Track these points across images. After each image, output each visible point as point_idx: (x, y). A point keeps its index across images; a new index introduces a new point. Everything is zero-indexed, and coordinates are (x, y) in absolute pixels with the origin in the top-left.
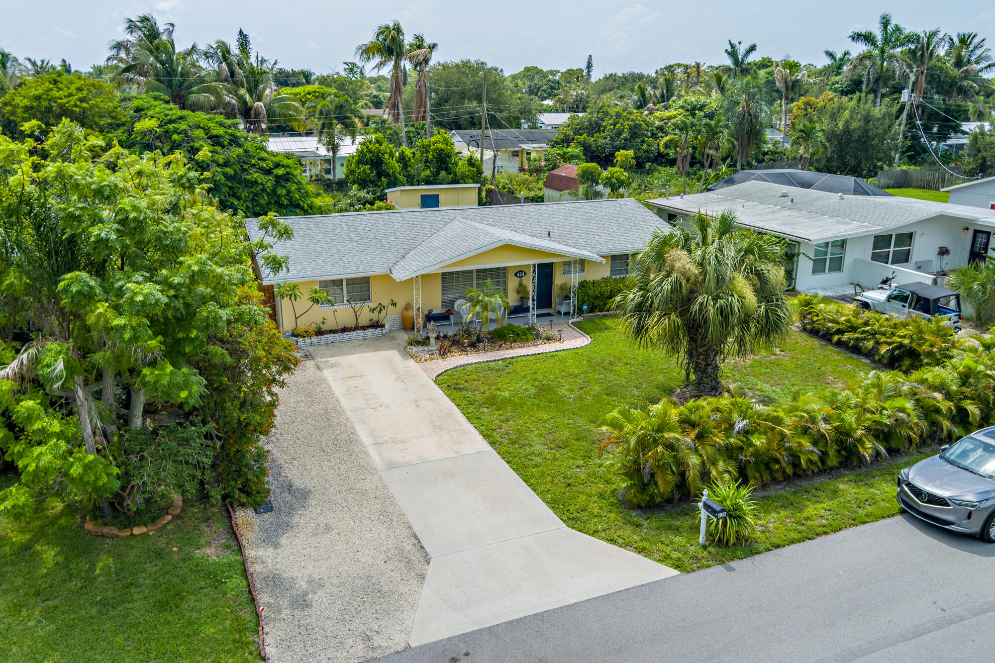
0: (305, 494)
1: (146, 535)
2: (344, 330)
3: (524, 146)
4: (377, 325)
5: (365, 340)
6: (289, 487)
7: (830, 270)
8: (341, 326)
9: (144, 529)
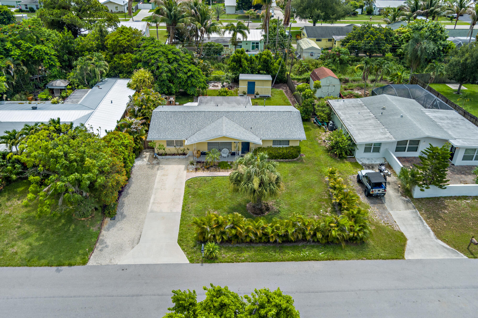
0: (125, 216)
1: (84, 220)
2: (174, 155)
3: (334, 37)
4: (184, 154)
5: (179, 159)
6: (122, 214)
7: (373, 151)
8: (173, 153)
9: (84, 219)
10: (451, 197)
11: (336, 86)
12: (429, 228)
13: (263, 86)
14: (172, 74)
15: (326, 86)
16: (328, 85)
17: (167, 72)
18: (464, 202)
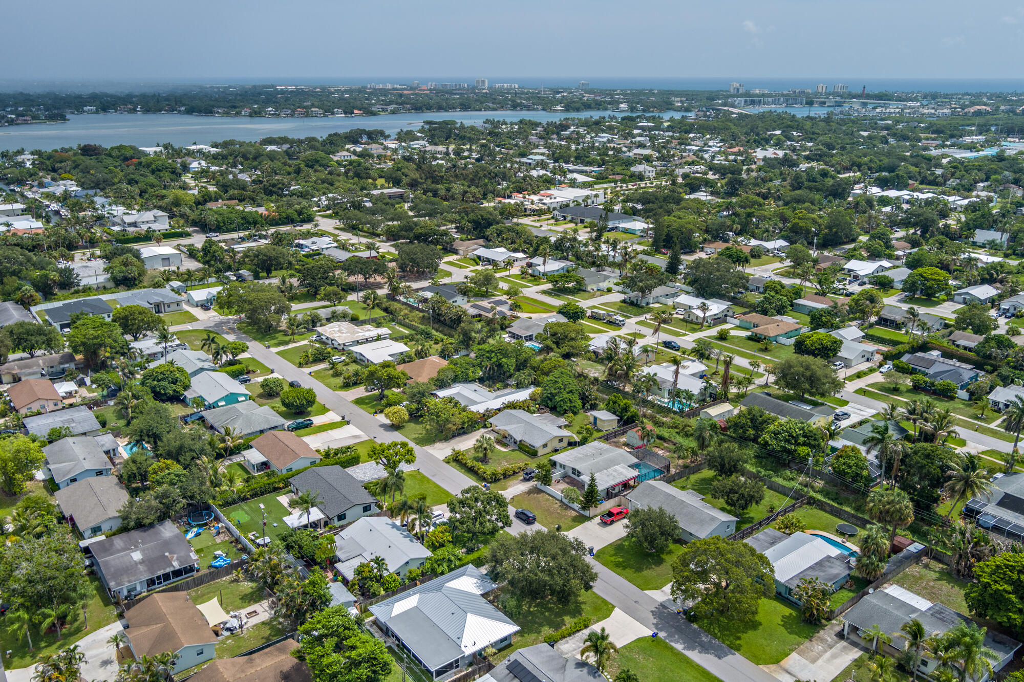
14: (552, 395)
17: (549, 393)
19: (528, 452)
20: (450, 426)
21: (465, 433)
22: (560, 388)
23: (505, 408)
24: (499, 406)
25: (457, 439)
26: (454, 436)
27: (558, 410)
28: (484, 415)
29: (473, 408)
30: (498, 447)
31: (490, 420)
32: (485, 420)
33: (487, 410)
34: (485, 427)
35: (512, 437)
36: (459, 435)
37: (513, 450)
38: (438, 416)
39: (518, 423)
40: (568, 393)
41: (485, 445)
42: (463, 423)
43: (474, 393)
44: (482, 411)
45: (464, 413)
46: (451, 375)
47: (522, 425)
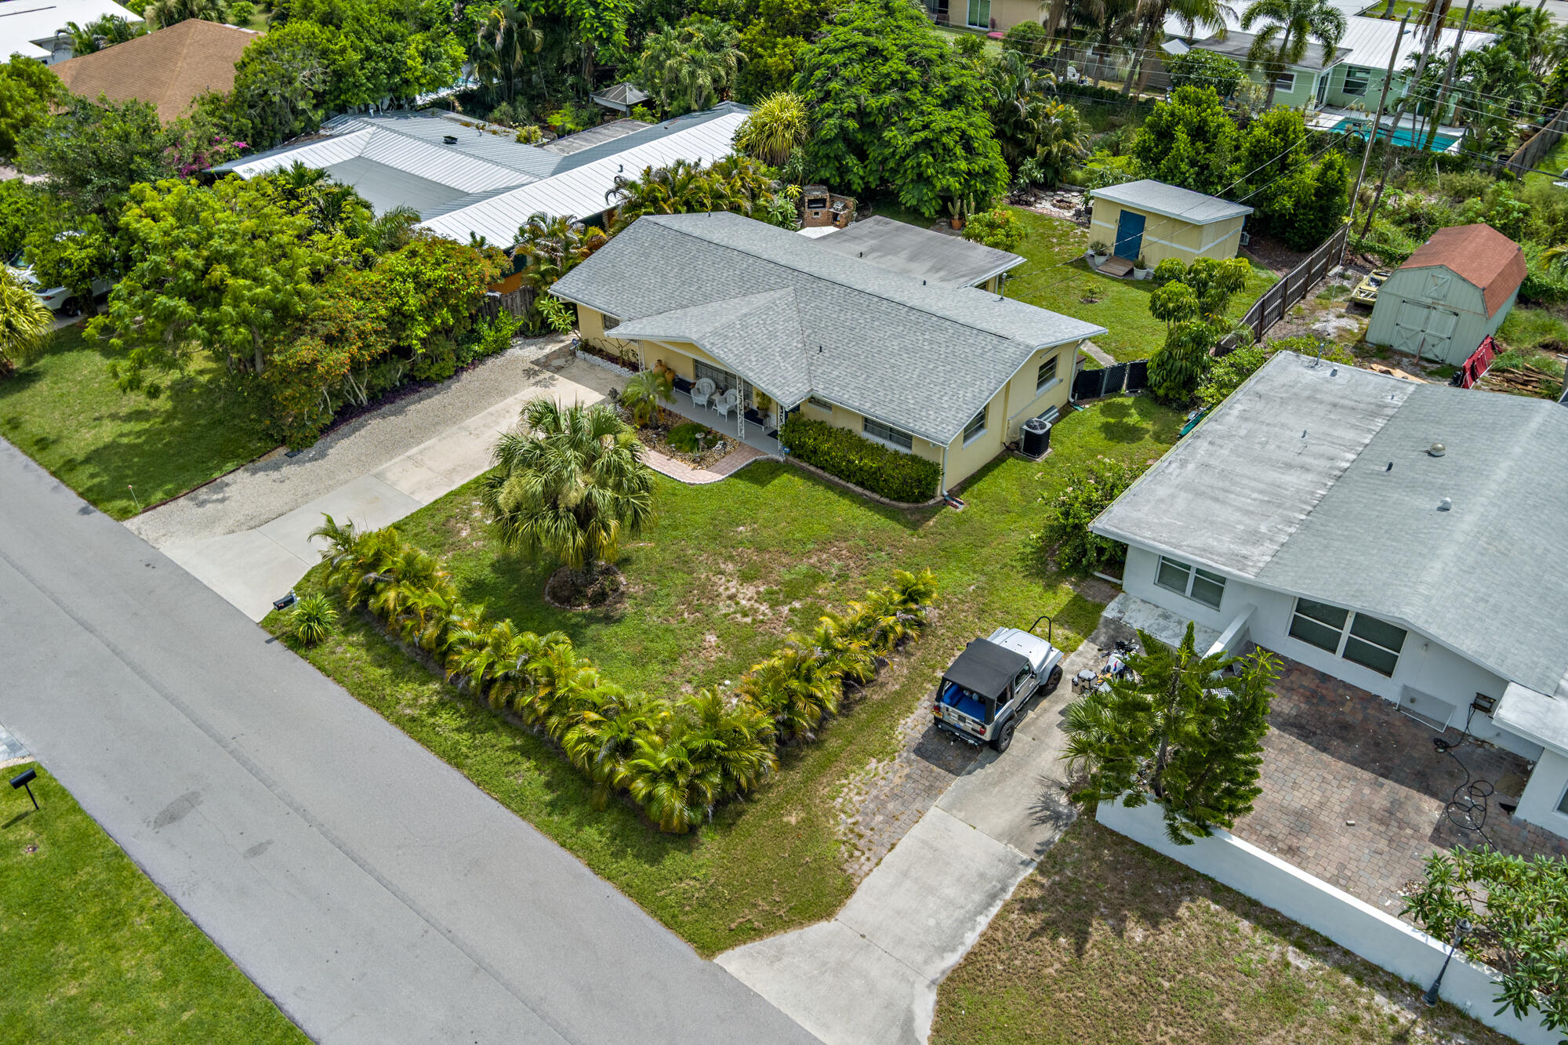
2: (613, 359)
4: (636, 367)
7: (1194, 595)
8: (615, 354)
10: (1255, 903)
11: (1462, 315)
12: (971, 939)
13: (1172, 240)
14: (863, 127)
15: (1418, 304)
16: (1429, 301)
17: (850, 115)
18: (1278, 950)
19: (870, 481)
20: (306, 349)
21: (416, 383)
22: (903, 83)
23: (633, 208)
24: (598, 206)
25: (376, 427)
26: (347, 414)
27: (908, 198)
28: (520, 262)
29: (453, 226)
30: (657, 461)
31: (565, 287)
32: (534, 292)
33: (533, 230)
34: (540, 329)
35: (725, 381)
36: (383, 398)
37: (757, 473)
38: (207, 295)
39: (748, 285)
40: (947, 104)
41: (577, 488)
42: (399, 320)
43: (447, 154)
44: (502, 238)
45: (394, 260)
46: (308, 74)
47: (783, 296)
